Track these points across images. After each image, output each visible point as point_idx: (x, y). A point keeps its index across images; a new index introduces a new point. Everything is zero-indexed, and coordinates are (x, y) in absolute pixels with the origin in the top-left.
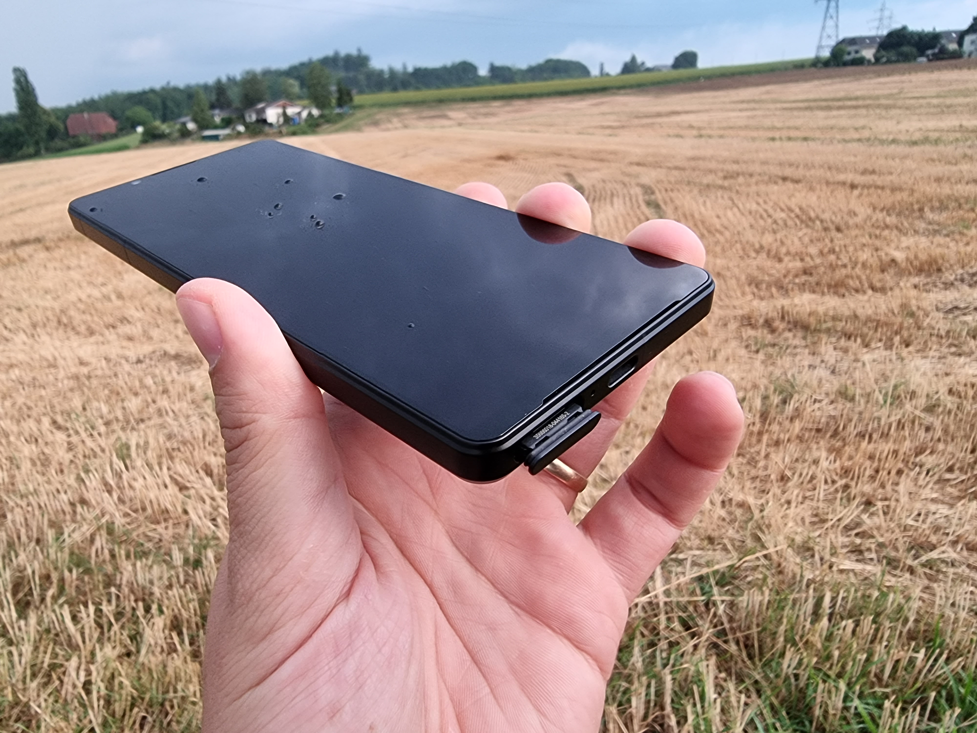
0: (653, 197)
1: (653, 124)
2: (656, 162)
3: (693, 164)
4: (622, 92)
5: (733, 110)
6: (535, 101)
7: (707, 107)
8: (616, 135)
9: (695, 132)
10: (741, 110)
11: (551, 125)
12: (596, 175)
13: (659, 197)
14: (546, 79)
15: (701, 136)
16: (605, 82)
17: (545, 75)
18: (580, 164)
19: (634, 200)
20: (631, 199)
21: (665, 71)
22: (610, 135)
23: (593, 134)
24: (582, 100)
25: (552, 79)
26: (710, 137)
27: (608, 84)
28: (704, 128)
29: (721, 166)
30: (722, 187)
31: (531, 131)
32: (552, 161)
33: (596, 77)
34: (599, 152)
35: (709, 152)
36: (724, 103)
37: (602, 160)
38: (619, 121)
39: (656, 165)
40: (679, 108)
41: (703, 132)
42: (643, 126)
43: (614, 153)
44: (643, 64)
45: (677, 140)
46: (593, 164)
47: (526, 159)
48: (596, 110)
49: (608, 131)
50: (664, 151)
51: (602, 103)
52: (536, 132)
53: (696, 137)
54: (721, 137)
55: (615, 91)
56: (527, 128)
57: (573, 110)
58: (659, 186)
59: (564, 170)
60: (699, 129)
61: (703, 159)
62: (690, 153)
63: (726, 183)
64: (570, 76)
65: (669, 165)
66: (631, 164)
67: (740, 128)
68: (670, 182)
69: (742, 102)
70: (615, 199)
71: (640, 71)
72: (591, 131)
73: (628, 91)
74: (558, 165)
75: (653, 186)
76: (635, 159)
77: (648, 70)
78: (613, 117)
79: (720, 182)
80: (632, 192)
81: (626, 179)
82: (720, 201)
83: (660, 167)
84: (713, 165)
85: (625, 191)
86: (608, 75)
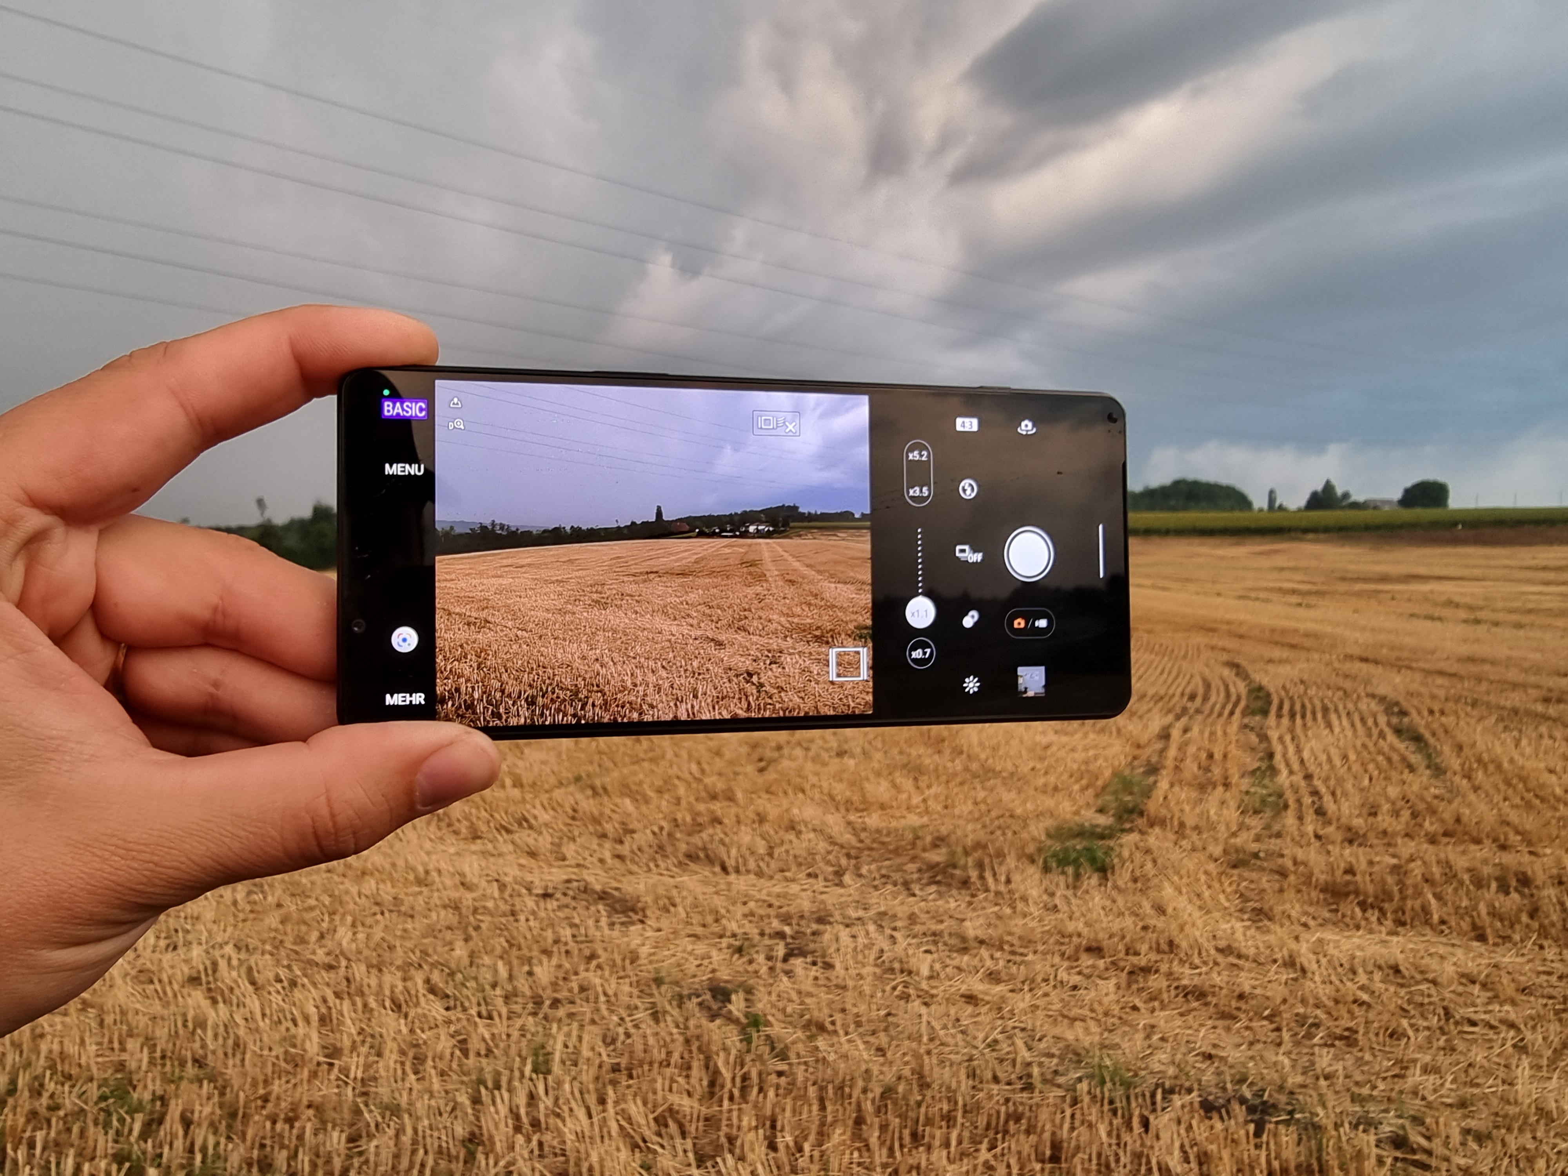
0: (1406, 720)
1: (1377, 592)
2: (1398, 659)
3: (1474, 669)
4: (1310, 536)
5: (1529, 581)
6: (1156, 540)
7: (1477, 572)
8: (1308, 606)
9: (1463, 614)
10: (1547, 583)
11: (1188, 580)
12: (1286, 671)
13: (1419, 721)
14: (1173, 509)
15: (1477, 622)
16: (1277, 519)
17: (1172, 503)
18: (1250, 649)
19: (1370, 722)
20: (1363, 720)
21: (1387, 508)
22: (1300, 605)
23: (1267, 601)
24: (1238, 544)
25: (1185, 508)
26: (1496, 624)
27: (1286, 524)
28: (1481, 609)
29: (1532, 679)
30: (1546, 718)
31: (1154, 587)
32: (1199, 639)
33: (1261, 510)
34: (1284, 631)
35: (1502, 652)
36: (1506, 567)
37: (1293, 646)
38: (1314, 583)
39: (1399, 665)
40: (1422, 570)
41: (1480, 615)
42: (1359, 594)
43: (1316, 636)
44: (1346, 495)
45: (1428, 624)
46: (1277, 653)
47: (1150, 632)
48: (1265, 562)
49: (1295, 599)
50: (1408, 641)
51: (1276, 552)
52: (1164, 589)
53: (1465, 621)
54: (1519, 626)
55: (1299, 535)
56: (1148, 582)
57: (1222, 558)
58: (1415, 702)
59: (1225, 657)
60: (1471, 608)
61: (1493, 663)
62: (1464, 650)
63: (1552, 711)
64: (1217, 507)
65: (1427, 666)
66: (1349, 657)
67: (1549, 612)
68: (1433, 697)
69: (1545, 568)
70: (1333, 717)
71: (1343, 508)
72: (1262, 595)
73: (1322, 536)
74: (1213, 648)
75: (1401, 699)
76: (1356, 651)
77: (1355, 506)
78: (1298, 577)
79: (1540, 708)
80: (1363, 706)
81: (1347, 685)
82: (1547, 742)
83: (1409, 668)
84: (1513, 675)
85: (1350, 706)
86: (1281, 508)
